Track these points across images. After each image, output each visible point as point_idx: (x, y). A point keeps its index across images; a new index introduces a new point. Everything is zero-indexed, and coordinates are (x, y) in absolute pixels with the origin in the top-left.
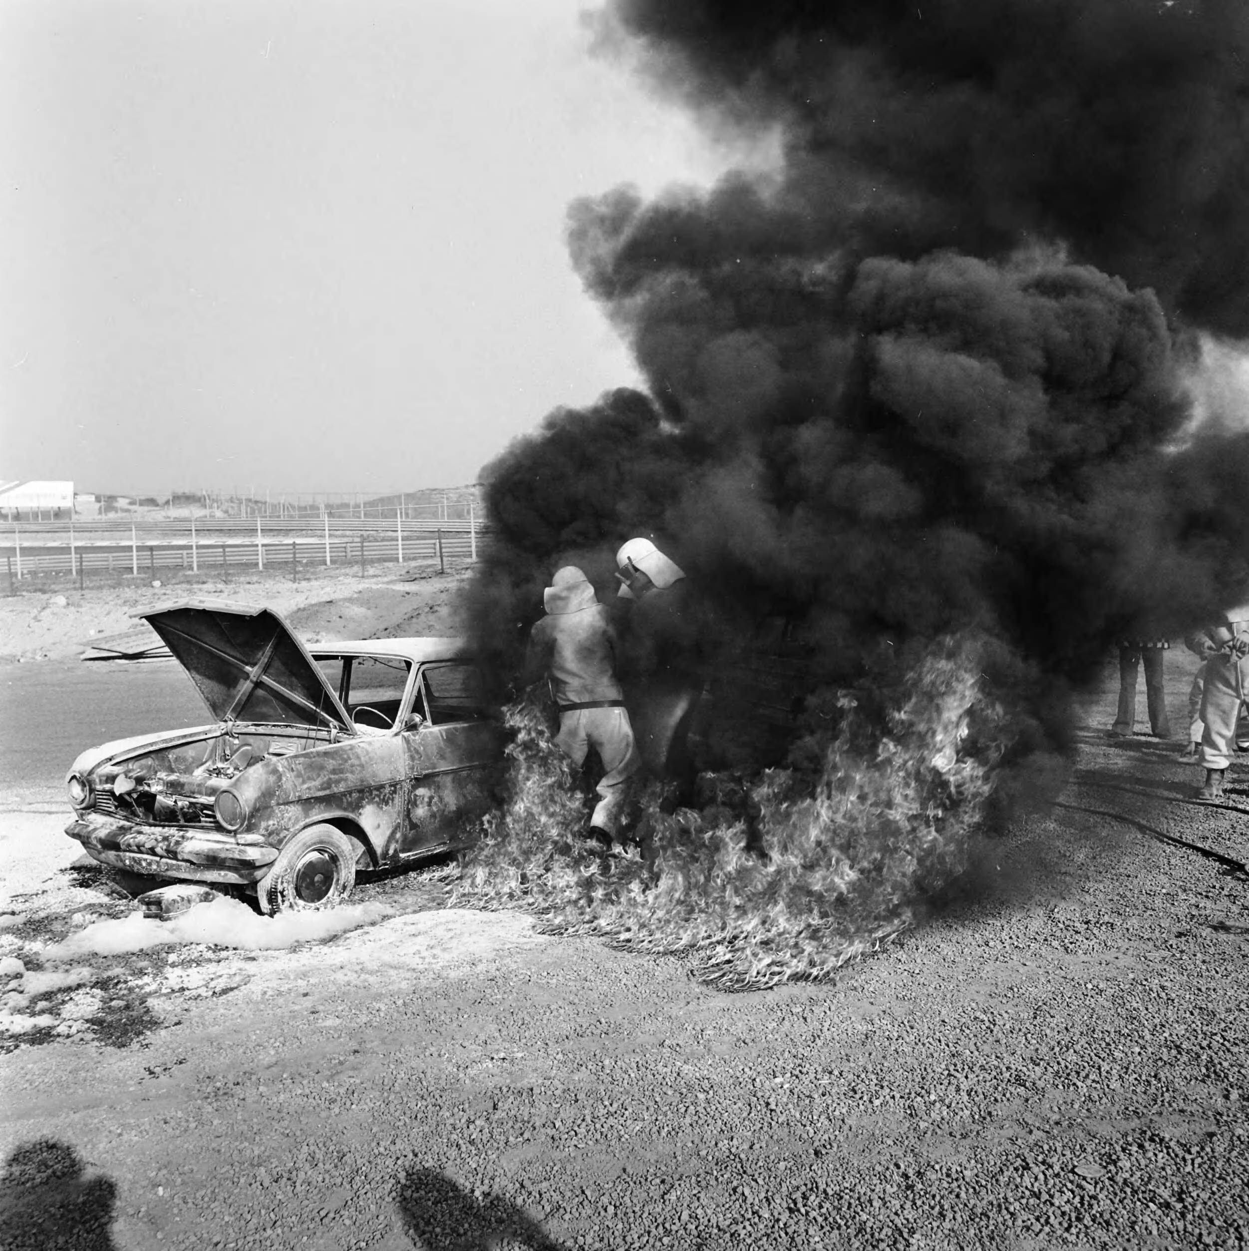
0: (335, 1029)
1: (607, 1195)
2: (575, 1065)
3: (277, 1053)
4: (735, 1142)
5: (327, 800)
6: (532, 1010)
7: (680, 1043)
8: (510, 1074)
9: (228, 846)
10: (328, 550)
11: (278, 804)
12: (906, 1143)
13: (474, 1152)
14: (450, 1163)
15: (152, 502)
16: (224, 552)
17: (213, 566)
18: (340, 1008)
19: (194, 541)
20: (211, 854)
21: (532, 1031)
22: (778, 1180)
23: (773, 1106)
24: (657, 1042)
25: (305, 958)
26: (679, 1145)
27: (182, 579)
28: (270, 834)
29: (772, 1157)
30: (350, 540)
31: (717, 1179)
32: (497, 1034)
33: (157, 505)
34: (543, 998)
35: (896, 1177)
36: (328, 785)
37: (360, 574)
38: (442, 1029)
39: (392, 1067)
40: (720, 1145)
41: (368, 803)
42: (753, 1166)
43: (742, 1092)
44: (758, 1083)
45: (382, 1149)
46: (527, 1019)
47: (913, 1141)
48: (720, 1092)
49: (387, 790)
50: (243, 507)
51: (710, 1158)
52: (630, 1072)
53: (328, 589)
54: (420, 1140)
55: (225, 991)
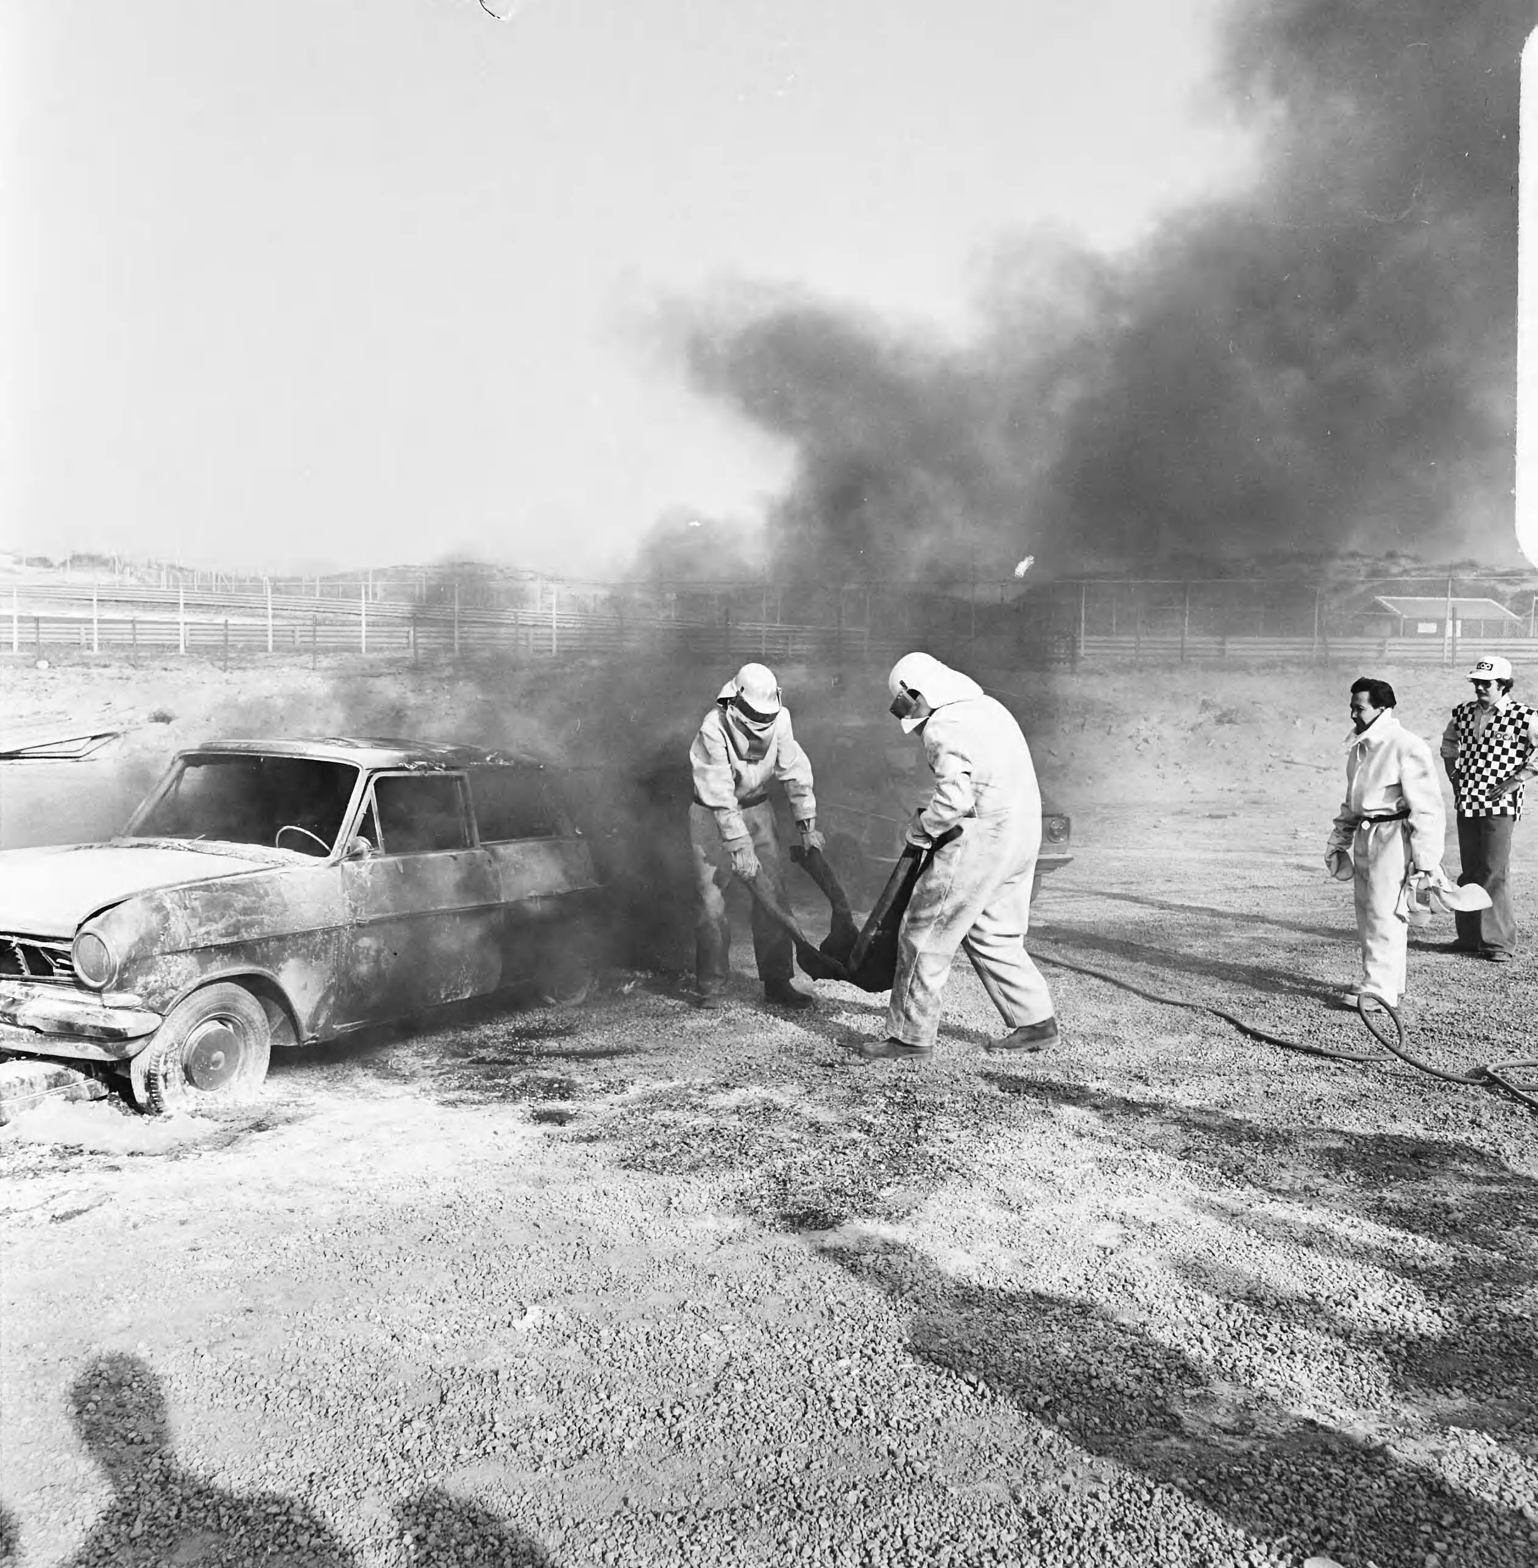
0: (223, 1276)
1: (601, 1542)
2: (560, 1336)
3: (133, 1309)
4: (784, 1458)
5: (233, 950)
6: (502, 1253)
7: (707, 1305)
8: (467, 1347)
9: (89, 1009)
10: (270, 633)
11: (163, 953)
12: (1025, 1461)
13: (407, 1471)
14: (370, 1489)
15: (45, 562)
16: (134, 628)
17: (120, 646)
18: (232, 1244)
19: (95, 613)
20: (66, 1019)
21: (501, 1284)
22: (848, 1520)
23: (837, 1404)
24: (676, 1304)
25: (189, 1168)
26: (705, 1462)
27: (77, 660)
28: (150, 995)
29: (838, 1483)
30: (301, 622)
31: (759, 1518)
32: (451, 1288)
33: (51, 567)
34: (518, 1235)
35: (1014, 1517)
36: (235, 929)
37: (311, 665)
38: (374, 1279)
39: (299, 1334)
40: (764, 1462)
41: (292, 956)
42: (811, 1498)
43: (793, 1380)
44: (815, 1368)
45: (271, 1465)
46: (495, 1265)
47: (1034, 1459)
48: (764, 1380)
49: (319, 938)
50: (163, 574)
51: (749, 1483)
52: (637, 1348)
53: (267, 682)
54: (329, 1450)
55: (67, 1216)
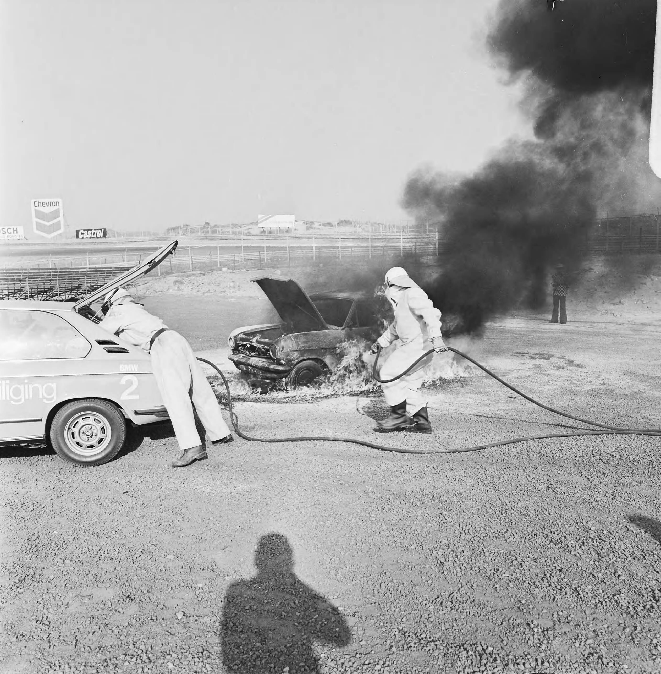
11: (291, 351)
15: (329, 224)
28: (288, 361)
33: (332, 226)
36: (311, 346)
41: (329, 354)
